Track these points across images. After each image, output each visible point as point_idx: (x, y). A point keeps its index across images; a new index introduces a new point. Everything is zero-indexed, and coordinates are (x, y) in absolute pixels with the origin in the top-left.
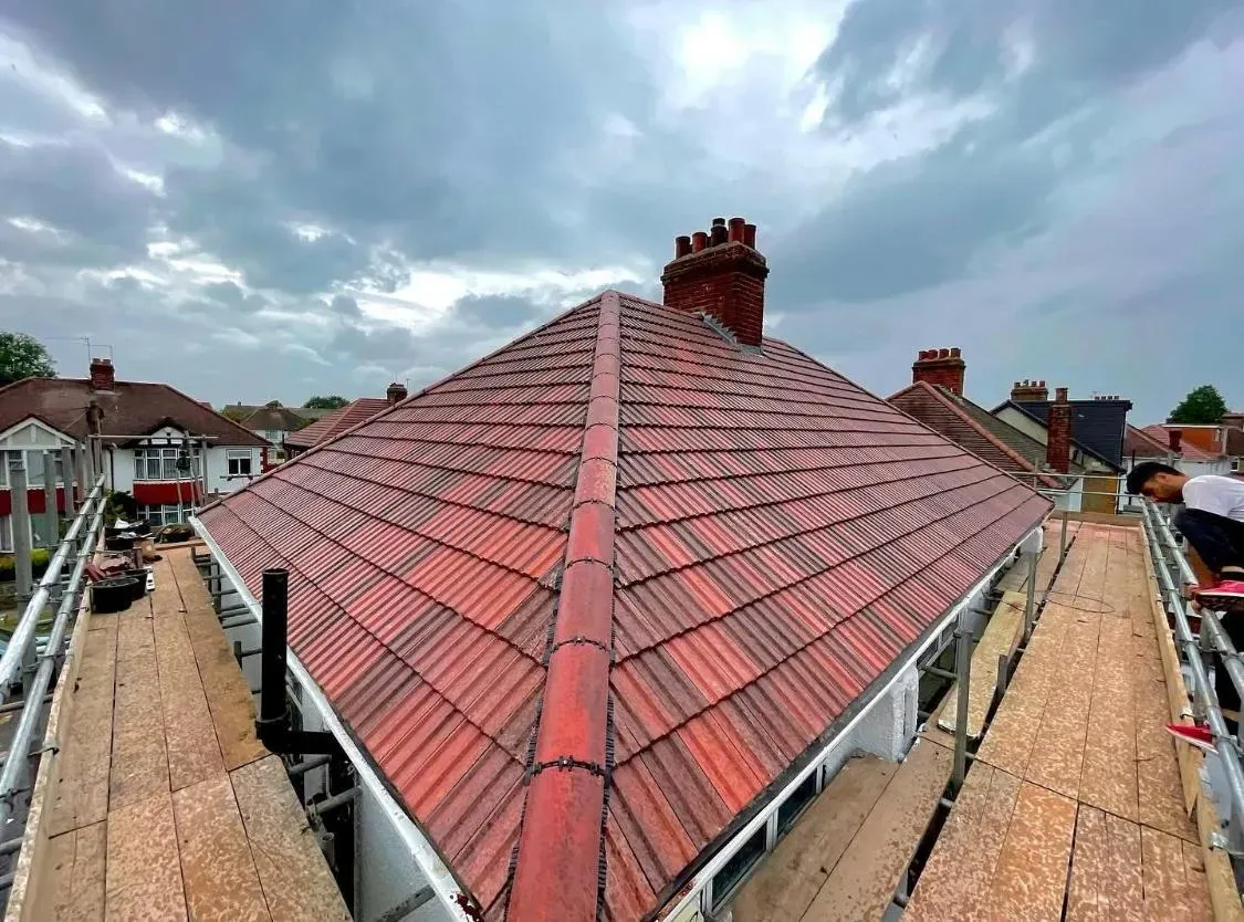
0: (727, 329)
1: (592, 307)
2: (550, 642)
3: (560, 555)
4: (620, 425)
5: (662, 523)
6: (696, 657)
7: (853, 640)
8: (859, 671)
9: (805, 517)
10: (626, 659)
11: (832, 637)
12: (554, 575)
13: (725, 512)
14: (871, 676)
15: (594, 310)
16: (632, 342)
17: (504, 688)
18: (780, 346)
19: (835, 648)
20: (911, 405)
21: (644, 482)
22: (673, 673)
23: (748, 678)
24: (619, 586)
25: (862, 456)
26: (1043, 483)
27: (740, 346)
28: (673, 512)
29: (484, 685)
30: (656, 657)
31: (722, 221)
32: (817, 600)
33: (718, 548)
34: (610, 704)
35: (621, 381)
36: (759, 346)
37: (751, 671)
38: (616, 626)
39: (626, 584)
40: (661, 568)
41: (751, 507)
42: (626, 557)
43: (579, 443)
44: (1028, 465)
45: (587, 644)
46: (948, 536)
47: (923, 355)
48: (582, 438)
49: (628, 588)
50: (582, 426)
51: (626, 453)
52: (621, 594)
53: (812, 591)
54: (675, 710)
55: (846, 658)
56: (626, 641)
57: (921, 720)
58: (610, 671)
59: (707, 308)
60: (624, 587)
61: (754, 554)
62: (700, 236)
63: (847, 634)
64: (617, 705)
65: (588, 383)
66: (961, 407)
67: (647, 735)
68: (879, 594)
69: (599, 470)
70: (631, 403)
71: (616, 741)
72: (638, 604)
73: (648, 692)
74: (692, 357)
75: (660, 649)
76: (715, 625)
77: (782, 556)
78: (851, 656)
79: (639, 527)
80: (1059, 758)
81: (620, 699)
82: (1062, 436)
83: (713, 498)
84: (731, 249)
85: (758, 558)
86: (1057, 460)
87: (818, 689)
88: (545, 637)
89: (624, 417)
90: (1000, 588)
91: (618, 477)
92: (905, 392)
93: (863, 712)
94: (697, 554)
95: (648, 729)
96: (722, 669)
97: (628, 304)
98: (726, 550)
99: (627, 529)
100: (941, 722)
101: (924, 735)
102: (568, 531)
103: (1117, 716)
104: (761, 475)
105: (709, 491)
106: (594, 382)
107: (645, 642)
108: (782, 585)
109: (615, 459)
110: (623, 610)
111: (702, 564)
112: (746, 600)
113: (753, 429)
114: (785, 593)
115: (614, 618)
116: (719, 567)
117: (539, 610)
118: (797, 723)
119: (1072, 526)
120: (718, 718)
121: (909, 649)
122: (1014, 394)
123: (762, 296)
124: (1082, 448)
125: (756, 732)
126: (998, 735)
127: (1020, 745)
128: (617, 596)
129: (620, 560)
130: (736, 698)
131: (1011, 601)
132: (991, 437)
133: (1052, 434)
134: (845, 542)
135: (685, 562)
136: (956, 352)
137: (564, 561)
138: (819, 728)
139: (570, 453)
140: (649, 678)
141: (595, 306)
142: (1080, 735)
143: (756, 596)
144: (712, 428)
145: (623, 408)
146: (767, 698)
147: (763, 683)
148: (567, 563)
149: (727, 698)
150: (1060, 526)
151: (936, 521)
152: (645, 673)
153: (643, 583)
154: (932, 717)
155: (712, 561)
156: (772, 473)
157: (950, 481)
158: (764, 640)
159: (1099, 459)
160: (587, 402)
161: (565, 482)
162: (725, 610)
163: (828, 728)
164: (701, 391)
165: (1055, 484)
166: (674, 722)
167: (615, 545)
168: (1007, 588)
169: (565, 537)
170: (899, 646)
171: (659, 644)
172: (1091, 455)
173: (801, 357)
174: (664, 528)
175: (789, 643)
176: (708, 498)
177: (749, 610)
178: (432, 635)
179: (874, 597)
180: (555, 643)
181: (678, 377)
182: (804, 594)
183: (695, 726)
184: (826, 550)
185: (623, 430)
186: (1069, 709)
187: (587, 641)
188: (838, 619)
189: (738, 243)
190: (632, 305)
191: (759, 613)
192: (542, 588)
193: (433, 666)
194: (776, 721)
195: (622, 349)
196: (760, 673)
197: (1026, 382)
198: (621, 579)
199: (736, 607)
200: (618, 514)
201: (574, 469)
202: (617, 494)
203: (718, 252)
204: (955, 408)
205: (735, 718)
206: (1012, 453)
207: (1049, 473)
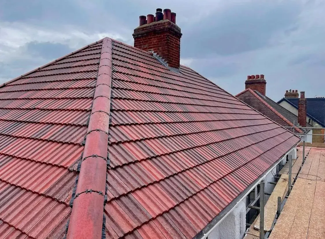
0: (164, 60)
1: (98, 45)
2: (74, 195)
3: (80, 156)
4: (112, 98)
5: (132, 141)
6: (147, 198)
7: (217, 190)
8: (220, 203)
9: (197, 140)
10: (113, 199)
11: (208, 189)
12: (77, 165)
13: (162, 137)
14: (224, 205)
15: (99, 46)
16: (118, 62)
17: (49, 219)
18: (187, 69)
19: (210, 194)
20: (244, 98)
21: (123, 123)
22: (135, 205)
23: (170, 206)
24: (109, 168)
25: (222, 117)
26: (297, 131)
27: (170, 68)
28: (137, 136)
29: (37, 220)
30: (128, 198)
31: (161, 10)
32: (202, 174)
33: (157, 152)
34: (104, 219)
35: (112, 78)
36: (178, 68)
37: (172, 203)
38: (108, 186)
39: (113, 167)
40: (130, 160)
41: (174, 135)
42: (114, 156)
43: (90, 105)
44: (291, 124)
45: (93, 193)
46: (258, 150)
47: (250, 77)
48: (92, 103)
49: (115, 169)
50: (92, 98)
51: (114, 110)
52: (111, 172)
53: (200, 171)
54: (136, 221)
55: (214, 198)
56: (113, 192)
57: (247, 227)
58: (105, 205)
59: (154, 50)
60: (112, 168)
61: (174, 155)
62: (151, 16)
63: (215, 188)
64: (108, 219)
65: (96, 79)
66: (265, 100)
67: (122, 231)
68: (229, 172)
69: (100, 116)
70: (117, 88)
71: (107, 235)
72: (119, 176)
73: (123, 213)
74: (147, 71)
75: (130, 195)
76: (156, 185)
77: (187, 156)
78: (217, 197)
79: (120, 142)
80: (299, 235)
81: (109, 216)
82: (304, 111)
83: (156, 131)
84: (164, 23)
85: (176, 157)
86: (302, 122)
87: (202, 211)
88: (71, 192)
89: (113, 94)
90: (280, 173)
91: (110, 120)
92: (242, 93)
93: (222, 220)
94: (148, 154)
95: (122, 228)
96: (158, 203)
97: (116, 45)
98: (162, 153)
99: (114, 143)
100: (255, 226)
101: (249, 232)
102: (84, 145)
103: (320, 217)
104: (178, 123)
105: (154, 128)
106: (99, 78)
107: (122, 191)
108: (187, 168)
109: (109, 112)
110: (112, 179)
111: (151, 159)
112: (170, 174)
113: (175, 103)
114: (188, 171)
115: (107, 182)
116: (158, 160)
117: (69, 181)
118: (192, 225)
119: (307, 149)
120: (157, 224)
121: (241, 194)
122: (286, 95)
123: (179, 46)
124: (311, 118)
125: (174, 229)
126: (277, 229)
127: (285, 232)
128: (109, 172)
129: (110, 156)
130: (165, 215)
131: (284, 178)
132: (276, 112)
133: (299, 111)
134: (214, 151)
135: (142, 158)
136: (262, 76)
137: (82, 158)
138: (202, 226)
139: (86, 110)
140: (124, 208)
141: (99, 44)
142: (307, 226)
143: (175, 172)
144: (157, 102)
145: (113, 90)
146: (179, 215)
147: (177, 208)
148: (83, 159)
149: (161, 215)
150: (302, 149)
151: (253, 144)
152: (122, 205)
153: (122, 167)
154: (252, 226)
155: (155, 158)
156: (184, 122)
157: (259, 129)
158: (178, 190)
159: (318, 123)
160: (95, 87)
161: (83, 123)
162: (161, 178)
163: (206, 227)
164: (151, 86)
165: (301, 131)
166: (135, 225)
167: (108, 150)
168: (283, 173)
169: (82, 148)
170: (237, 193)
171: (129, 193)
172: (315, 121)
173: (197, 75)
174: (133, 143)
175: (189, 191)
176: (154, 131)
177: (172, 178)
178: (8, 200)
179: (227, 173)
180: (76, 194)
181: (140, 79)
182: (196, 171)
183: (146, 228)
184: (206, 154)
185: (113, 100)
186: (303, 216)
187: (93, 191)
188: (211, 182)
189: (168, 20)
190: (118, 45)
191: (176, 179)
192: (70, 171)
193: (9, 214)
194: (183, 224)
195: (113, 64)
196: (176, 204)
197: (290, 90)
198: (111, 165)
199: (165, 177)
200: (110, 136)
201: (88, 117)
202: (109, 128)
203: (159, 24)
204: (262, 100)
205: (164, 224)
206: (285, 119)
207: (298, 127)
